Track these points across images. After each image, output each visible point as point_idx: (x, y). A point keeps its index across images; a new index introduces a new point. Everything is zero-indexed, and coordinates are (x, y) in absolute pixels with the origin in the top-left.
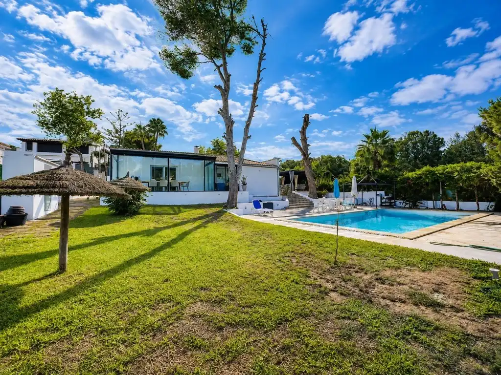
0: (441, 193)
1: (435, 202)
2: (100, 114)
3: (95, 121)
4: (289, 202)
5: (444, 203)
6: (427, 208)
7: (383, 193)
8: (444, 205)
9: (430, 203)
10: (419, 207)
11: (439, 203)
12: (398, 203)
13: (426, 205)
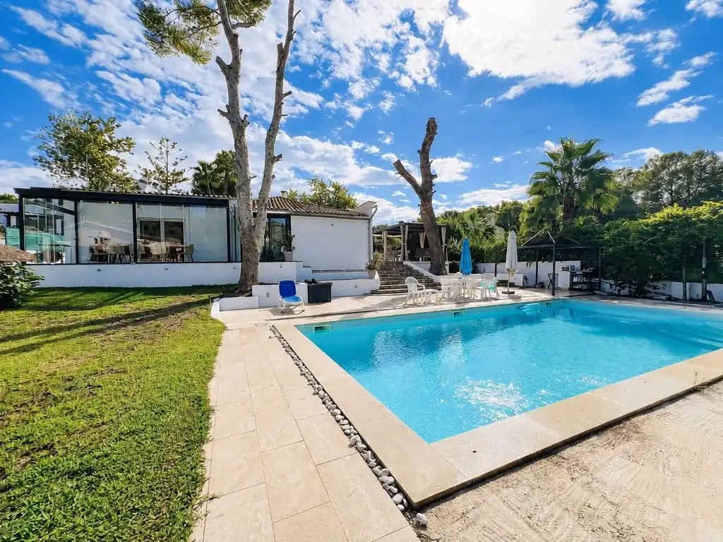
0: (704, 266)
1: (688, 284)
2: (130, 145)
3: (122, 156)
4: (380, 282)
5: (710, 287)
6: (671, 299)
7: (577, 264)
8: (710, 293)
9: (676, 288)
10: (648, 295)
11: (698, 289)
12: (606, 285)
13: (666, 292)
